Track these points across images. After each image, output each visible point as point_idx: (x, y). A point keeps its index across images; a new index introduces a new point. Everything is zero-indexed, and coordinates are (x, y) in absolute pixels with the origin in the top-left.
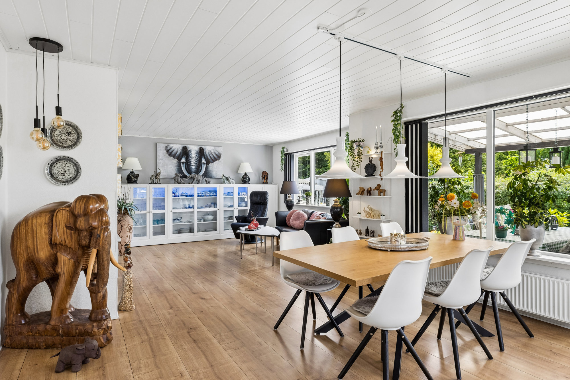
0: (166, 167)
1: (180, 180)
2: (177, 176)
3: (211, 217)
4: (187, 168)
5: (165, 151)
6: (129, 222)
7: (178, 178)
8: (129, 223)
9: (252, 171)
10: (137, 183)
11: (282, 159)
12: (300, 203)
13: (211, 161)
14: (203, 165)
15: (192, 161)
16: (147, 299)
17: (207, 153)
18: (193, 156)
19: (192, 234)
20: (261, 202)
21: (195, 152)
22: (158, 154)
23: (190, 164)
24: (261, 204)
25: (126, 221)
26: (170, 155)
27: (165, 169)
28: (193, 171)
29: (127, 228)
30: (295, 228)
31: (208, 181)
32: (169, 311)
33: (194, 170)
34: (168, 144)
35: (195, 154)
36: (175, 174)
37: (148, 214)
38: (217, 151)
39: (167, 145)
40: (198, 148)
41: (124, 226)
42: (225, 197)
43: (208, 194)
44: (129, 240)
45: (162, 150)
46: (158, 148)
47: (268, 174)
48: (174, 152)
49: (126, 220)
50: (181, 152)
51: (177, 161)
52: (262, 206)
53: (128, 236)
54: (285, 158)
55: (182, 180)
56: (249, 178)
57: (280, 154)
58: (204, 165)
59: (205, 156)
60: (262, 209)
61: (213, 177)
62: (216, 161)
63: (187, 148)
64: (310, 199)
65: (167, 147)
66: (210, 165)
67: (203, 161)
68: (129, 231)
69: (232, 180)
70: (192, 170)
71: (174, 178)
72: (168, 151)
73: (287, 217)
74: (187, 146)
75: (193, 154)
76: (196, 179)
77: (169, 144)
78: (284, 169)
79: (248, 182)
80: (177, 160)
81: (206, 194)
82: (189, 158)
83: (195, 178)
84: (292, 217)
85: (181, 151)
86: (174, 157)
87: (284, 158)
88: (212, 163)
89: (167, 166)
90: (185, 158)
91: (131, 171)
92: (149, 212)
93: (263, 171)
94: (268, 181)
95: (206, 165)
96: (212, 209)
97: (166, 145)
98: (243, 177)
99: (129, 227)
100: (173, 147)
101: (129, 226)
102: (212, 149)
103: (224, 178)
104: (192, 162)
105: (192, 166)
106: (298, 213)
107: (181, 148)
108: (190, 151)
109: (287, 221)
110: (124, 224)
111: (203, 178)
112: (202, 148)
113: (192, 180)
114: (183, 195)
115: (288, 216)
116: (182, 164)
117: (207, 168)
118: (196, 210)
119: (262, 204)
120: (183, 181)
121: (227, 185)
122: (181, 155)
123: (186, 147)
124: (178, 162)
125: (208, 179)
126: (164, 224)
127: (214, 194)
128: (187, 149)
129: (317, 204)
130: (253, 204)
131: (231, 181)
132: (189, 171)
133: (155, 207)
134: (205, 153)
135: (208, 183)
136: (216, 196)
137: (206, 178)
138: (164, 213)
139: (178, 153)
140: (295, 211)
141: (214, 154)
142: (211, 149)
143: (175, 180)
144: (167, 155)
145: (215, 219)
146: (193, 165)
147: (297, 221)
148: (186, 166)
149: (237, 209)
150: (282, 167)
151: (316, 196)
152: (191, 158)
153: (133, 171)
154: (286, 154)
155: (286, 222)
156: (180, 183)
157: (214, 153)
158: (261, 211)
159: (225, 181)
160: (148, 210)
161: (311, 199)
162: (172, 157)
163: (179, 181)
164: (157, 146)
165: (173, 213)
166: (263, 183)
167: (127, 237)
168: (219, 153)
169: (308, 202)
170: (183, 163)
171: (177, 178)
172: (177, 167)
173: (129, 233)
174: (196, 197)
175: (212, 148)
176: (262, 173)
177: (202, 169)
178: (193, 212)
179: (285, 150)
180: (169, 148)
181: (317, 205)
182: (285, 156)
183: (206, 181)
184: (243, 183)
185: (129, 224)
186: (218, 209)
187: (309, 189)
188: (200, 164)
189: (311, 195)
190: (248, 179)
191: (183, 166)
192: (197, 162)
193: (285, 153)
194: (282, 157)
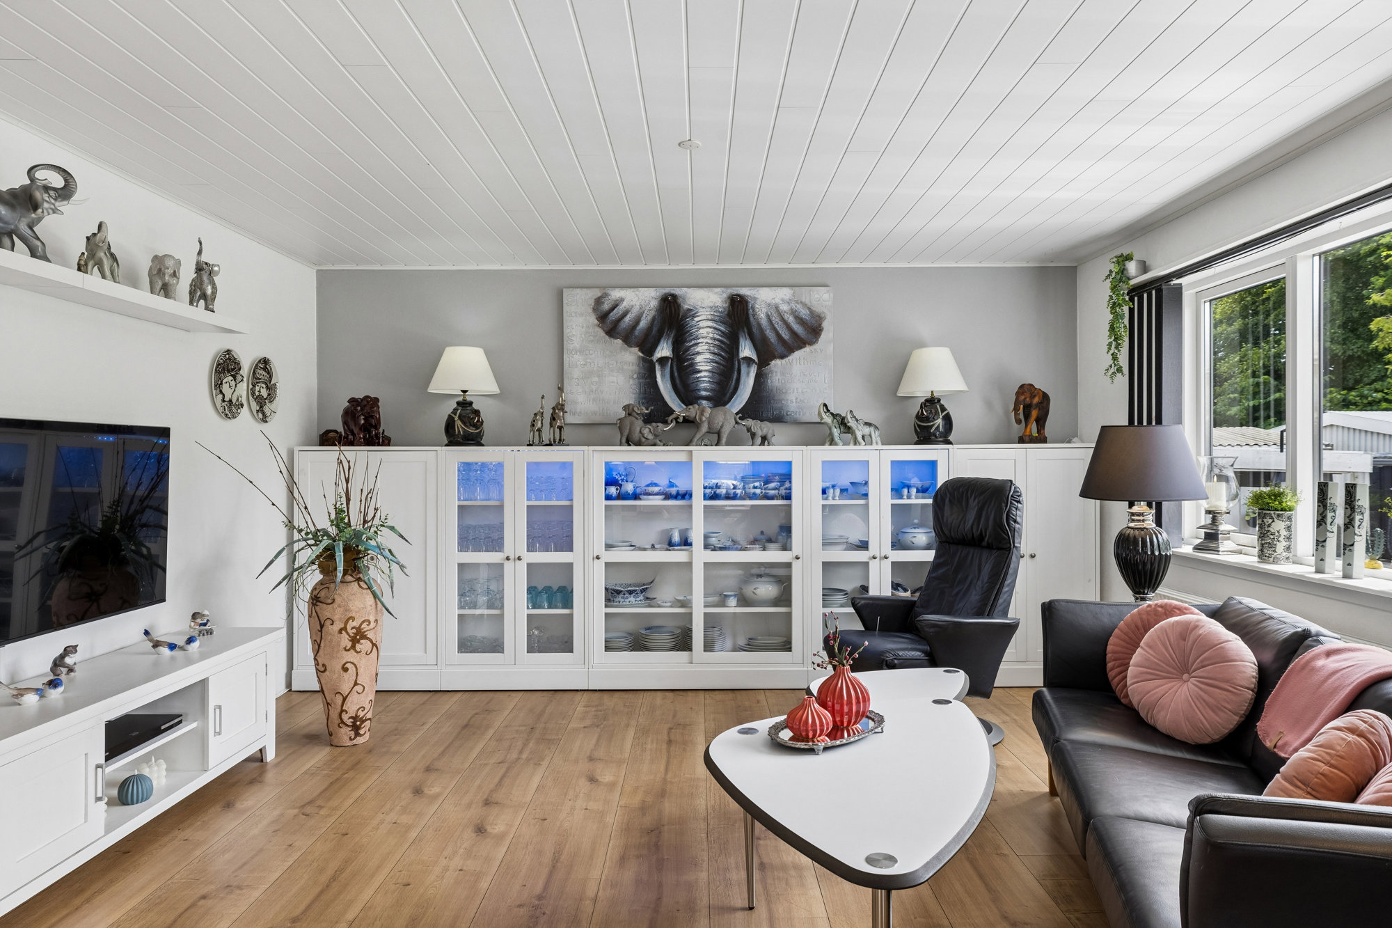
0: (596, 379)
1: (640, 432)
2: (629, 414)
3: (767, 590)
4: (678, 381)
5: (593, 320)
6: (347, 610)
7: (632, 424)
8: (353, 614)
9: (962, 387)
10: (483, 445)
11: (1117, 317)
12: (1221, 549)
13: (780, 349)
14: (744, 368)
15: (698, 353)
17: (762, 316)
18: (701, 331)
19: (684, 655)
20: (981, 537)
21: (710, 317)
22: (566, 331)
23: (692, 365)
24: (983, 547)
25: (335, 605)
26: (612, 331)
27: (594, 388)
28: (704, 393)
29: (340, 632)
30: (1160, 727)
31: (759, 433)
33: (705, 390)
34: (604, 288)
35: (710, 324)
36: (626, 408)
37: (508, 566)
38: (804, 305)
39: (599, 295)
40: (725, 296)
41: (328, 622)
42: (830, 502)
43: (755, 487)
44: (356, 684)
45: (582, 315)
46: (566, 308)
47: (1045, 397)
48: (627, 319)
49: (338, 600)
50: (654, 319)
51: (639, 357)
52: (985, 553)
53: (348, 665)
54: (1131, 311)
55: (646, 431)
56: (948, 419)
57: (1105, 290)
58: (749, 366)
59: (754, 330)
60: (987, 569)
61: (788, 418)
62: (800, 348)
63: (680, 301)
64: (1284, 533)
65: (599, 301)
66: (776, 364)
67: (746, 350)
68: (353, 647)
69: (867, 430)
70: (699, 390)
71: (620, 424)
72: (603, 317)
73: (1112, 640)
74: (677, 291)
75: (701, 324)
76: (704, 428)
77: (607, 291)
78: (1126, 370)
79: (944, 437)
80: (641, 350)
81: (747, 490)
82: (685, 341)
83: (701, 419)
84: (1139, 650)
85: (653, 313)
86: (628, 339)
87: (1126, 309)
88: (782, 357)
89: (599, 376)
90: (670, 342)
91: (461, 399)
92: (512, 557)
93: (1022, 386)
94: (1049, 429)
95: (759, 368)
96: (774, 555)
97: (598, 293)
98: (919, 417)
99: (349, 628)
100: (622, 300)
101: (351, 624)
102: (783, 300)
103: (828, 419)
104: (699, 359)
105: (699, 375)
106: (1187, 630)
107: (654, 304)
108: (691, 313)
109: (1109, 665)
110: (329, 616)
111: (737, 423)
112: (738, 295)
113: (688, 432)
114: (650, 494)
115: (1118, 637)
116: (658, 367)
117: (760, 379)
118: (700, 557)
119: (984, 543)
120: (650, 437)
121: (841, 452)
122: (655, 330)
123: (674, 296)
124: (643, 360)
125: (760, 427)
126: (572, 607)
127: (783, 492)
128: (679, 306)
129: (1339, 563)
130: (949, 543)
131: (860, 431)
132: (687, 394)
133: (536, 540)
134: (754, 316)
135: (762, 444)
136: (788, 497)
137: (750, 422)
138: (569, 566)
139: (643, 324)
140: (1169, 611)
141: (791, 320)
142: (777, 300)
143: (621, 429)
144: (602, 334)
145: (784, 598)
146: (701, 368)
147: (1174, 684)
148: (676, 374)
149: (886, 557)
150: (1115, 358)
151: (1329, 515)
152: (693, 342)
153: (469, 399)
154: (1137, 291)
155: (1105, 674)
156: (639, 444)
157: (794, 313)
158: (979, 583)
159: (836, 432)
160: (509, 549)
161: (1289, 528)
162: (619, 342)
163: (636, 436)
164: (565, 301)
165: (607, 564)
166: (1021, 440)
167: (346, 670)
168: (812, 312)
169: (1272, 546)
170: (663, 361)
171: (627, 422)
172: (638, 378)
173: (351, 656)
174: (698, 502)
175: (785, 293)
176: (1018, 394)
177: (741, 386)
178: (689, 565)
179: (1132, 267)
180: (606, 307)
181: (1334, 571)
182: (1132, 300)
183: (753, 435)
184: (918, 443)
185: (353, 618)
186: (797, 558)
187: (1282, 467)
188: (733, 364)
189: (1290, 509)
190: (939, 421)
191: (663, 376)
192: (719, 355)
193: (1132, 282)
194: (1114, 306)
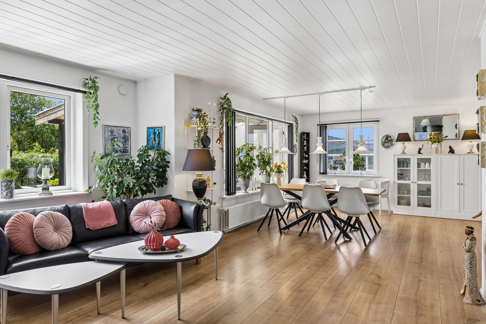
16: (441, 300)
32: (424, 279)
